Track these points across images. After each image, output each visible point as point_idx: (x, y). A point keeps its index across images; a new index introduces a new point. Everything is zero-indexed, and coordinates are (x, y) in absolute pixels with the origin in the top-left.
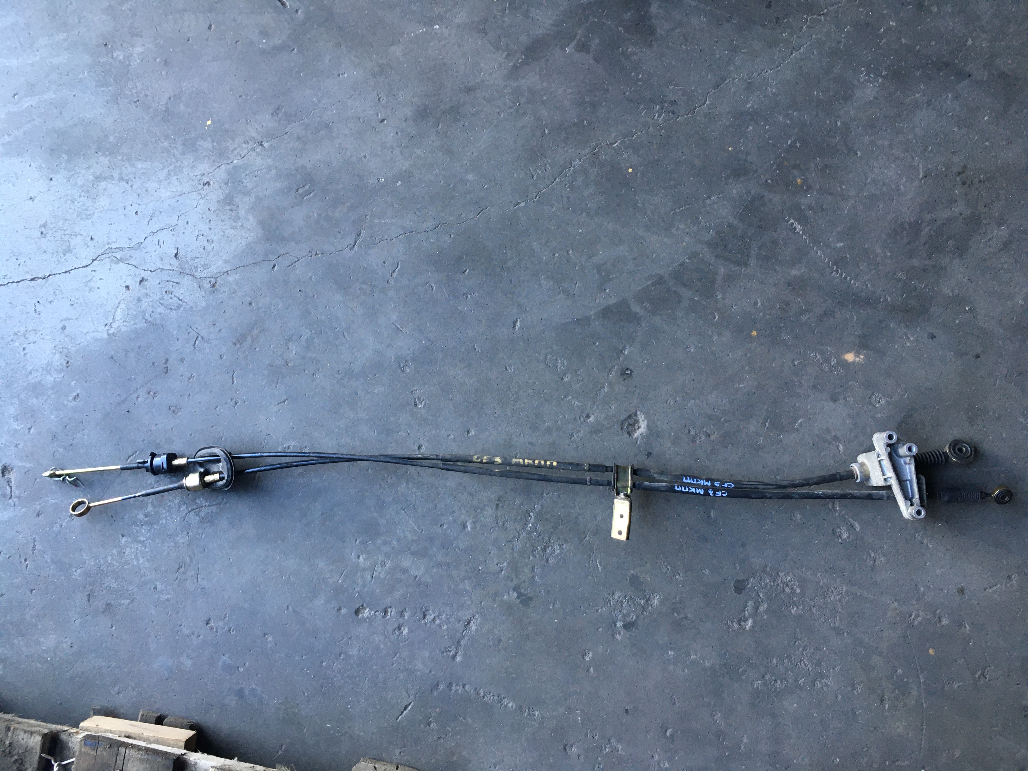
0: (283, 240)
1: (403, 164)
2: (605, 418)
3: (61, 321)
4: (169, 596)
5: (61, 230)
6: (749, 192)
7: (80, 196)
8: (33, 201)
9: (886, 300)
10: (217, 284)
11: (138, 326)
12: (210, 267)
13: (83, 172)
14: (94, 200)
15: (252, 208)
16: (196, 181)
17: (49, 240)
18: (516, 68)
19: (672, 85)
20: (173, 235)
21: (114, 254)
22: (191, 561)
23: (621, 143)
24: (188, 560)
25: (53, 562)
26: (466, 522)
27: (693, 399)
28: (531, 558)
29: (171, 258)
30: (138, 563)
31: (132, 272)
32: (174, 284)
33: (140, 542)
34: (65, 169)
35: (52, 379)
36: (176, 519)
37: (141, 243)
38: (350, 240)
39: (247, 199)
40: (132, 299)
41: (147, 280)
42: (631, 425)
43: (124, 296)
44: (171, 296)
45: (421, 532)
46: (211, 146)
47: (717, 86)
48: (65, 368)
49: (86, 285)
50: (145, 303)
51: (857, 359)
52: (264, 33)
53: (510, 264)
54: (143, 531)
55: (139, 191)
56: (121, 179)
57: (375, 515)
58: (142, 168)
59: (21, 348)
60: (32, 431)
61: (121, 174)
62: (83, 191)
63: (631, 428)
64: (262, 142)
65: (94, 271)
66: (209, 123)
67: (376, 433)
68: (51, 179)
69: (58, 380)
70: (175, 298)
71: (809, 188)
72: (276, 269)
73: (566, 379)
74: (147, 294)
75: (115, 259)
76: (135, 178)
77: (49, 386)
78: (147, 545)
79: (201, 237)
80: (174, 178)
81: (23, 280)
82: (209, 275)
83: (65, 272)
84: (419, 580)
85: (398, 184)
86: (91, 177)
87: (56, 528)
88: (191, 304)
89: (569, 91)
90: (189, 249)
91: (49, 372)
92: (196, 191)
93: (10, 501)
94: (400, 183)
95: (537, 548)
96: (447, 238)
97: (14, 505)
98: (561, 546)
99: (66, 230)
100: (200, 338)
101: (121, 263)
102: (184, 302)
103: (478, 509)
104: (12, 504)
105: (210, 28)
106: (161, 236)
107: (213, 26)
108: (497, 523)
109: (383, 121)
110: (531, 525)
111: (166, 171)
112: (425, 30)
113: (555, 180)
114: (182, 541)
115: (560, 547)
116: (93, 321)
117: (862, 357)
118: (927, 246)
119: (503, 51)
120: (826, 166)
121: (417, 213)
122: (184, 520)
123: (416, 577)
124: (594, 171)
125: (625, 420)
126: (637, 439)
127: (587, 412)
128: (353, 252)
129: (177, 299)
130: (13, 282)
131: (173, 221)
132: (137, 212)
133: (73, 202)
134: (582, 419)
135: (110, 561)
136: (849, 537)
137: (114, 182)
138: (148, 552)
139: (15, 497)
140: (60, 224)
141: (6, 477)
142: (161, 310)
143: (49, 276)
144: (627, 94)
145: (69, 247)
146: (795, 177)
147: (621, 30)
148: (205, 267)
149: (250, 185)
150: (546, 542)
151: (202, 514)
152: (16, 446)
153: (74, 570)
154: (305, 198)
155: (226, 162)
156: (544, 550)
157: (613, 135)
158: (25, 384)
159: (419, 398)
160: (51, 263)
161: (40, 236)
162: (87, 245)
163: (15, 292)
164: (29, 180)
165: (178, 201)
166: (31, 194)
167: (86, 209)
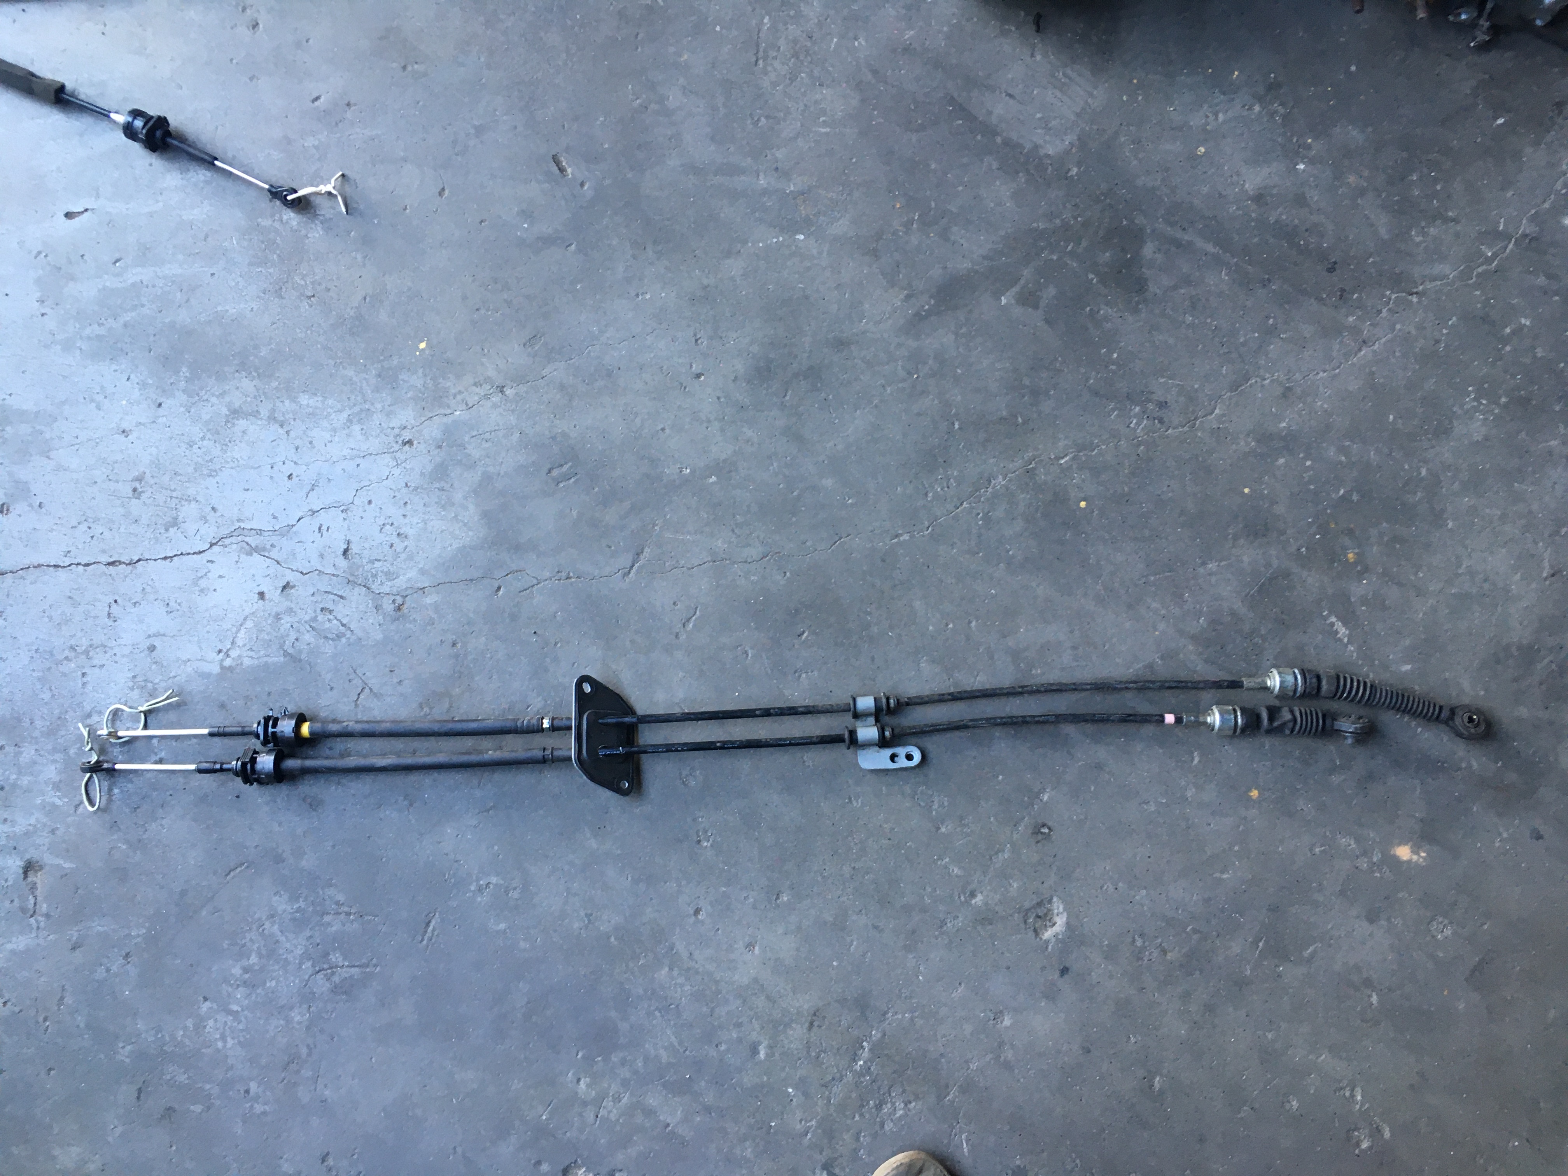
0: (517, 548)
1: (721, 450)
2: (1000, 900)
3: (149, 636)
4: (267, 1108)
5: (166, 489)
6: (1268, 565)
7: (203, 439)
8: (126, 437)
9: (1470, 766)
10: (405, 606)
11: (270, 660)
12: (398, 577)
13: (214, 400)
14: (224, 447)
15: (475, 491)
16: (391, 438)
17: (145, 504)
18: (919, 318)
19: (1163, 377)
20: (345, 519)
21: (247, 539)
22: (309, 1054)
23: (1073, 459)
24: (304, 1051)
25: (88, 1026)
26: (760, 1043)
27: (1145, 888)
28: (857, 1118)
29: (336, 557)
30: (225, 1046)
31: (271, 571)
32: (336, 598)
33: (230, 1012)
34: (183, 391)
36: (293, 982)
37: (293, 526)
38: (624, 560)
39: (468, 475)
40: (267, 615)
41: (294, 586)
42: (1038, 917)
43: (255, 608)
44: (331, 617)
45: (684, 1052)
46: (422, 382)
47: (1235, 387)
49: (195, 583)
50: (286, 621)
51: (1415, 858)
52: (527, 214)
53: (875, 629)
54: (239, 996)
55: (298, 442)
56: (272, 418)
57: (613, 1014)
58: (308, 406)
59: (80, 673)
61: (273, 411)
62: (209, 430)
63: (1039, 923)
64: (503, 387)
65: (212, 562)
66: (423, 345)
67: (630, 879)
68: (160, 405)
70: (335, 622)
71: (1366, 569)
72: (501, 593)
73: (943, 830)
74: (291, 609)
75: (247, 547)
76: (295, 420)
78: (243, 1019)
79: (388, 527)
80: (356, 428)
81: (94, 563)
82: (395, 591)
83: (165, 558)
84: (673, 1132)
85: (711, 480)
86: (225, 411)
87: (101, 973)
88: (360, 634)
89: (998, 366)
90: (367, 545)
92: (389, 453)
93: (32, 920)
94: (714, 479)
95: (868, 1103)
96: (779, 577)
97: (38, 928)
98: (907, 1103)
99: (174, 490)
100: (367, 690)
101: (255, 554)
102: (349, 628)
103: (780, 1025)
104: (35, 925)
105: (441, 192)
106: (323, 518)
107: (447, 192)
108: (808, 1052)
109: (698, 376)
110: (861, 1063)
111: (345, 415)
112: (781, 239)
113: (962, 504)
114: (298, 1018)
115: (906, 1105)
116: (199, 642)
117: (1423, 854)
118: (1544, 687)
119: (903, 288)
120: (1396, 539)
121: (736, 531)
122: (305, 986)
123: (668, 1125)
124: (1023, 497)
125: (1033, 907)
126: (1047, 942)
127: (970, 888)
128: (627, 580)
129: (339, 624)
130: (78, 564)
131: (347, 496)
132: (291, 475)
133: (191, 446)
134: (962, 898)
135: (179, 1039)
136: (1370, 1148)
137: (260, 422)
138: (242, 1031)
139: (40, 915)
140: (166, 478)
141: (29, 879)
142: (308, 637)
143: (139, 560)
144: (1092, 381)
145: (176, 519)
146: (1345, 549)
147: (1092, 279)
148: (390, 576)
149: (476, 453)
150: (884, 1094)
151: (336, 979)
152: (53, 831)
153: (121, 1045)
154: (561, 485)
155: (442, 411)
156: (879, 1107)
157: (1061, 444)
159: (705, 832)
160: (143, 541)
161: (130, 494)
162: (204, 519)
163: (80, 580)
164: (124, 402)
165: (358, 465)
166: (125, 425)
167: (211, 461)
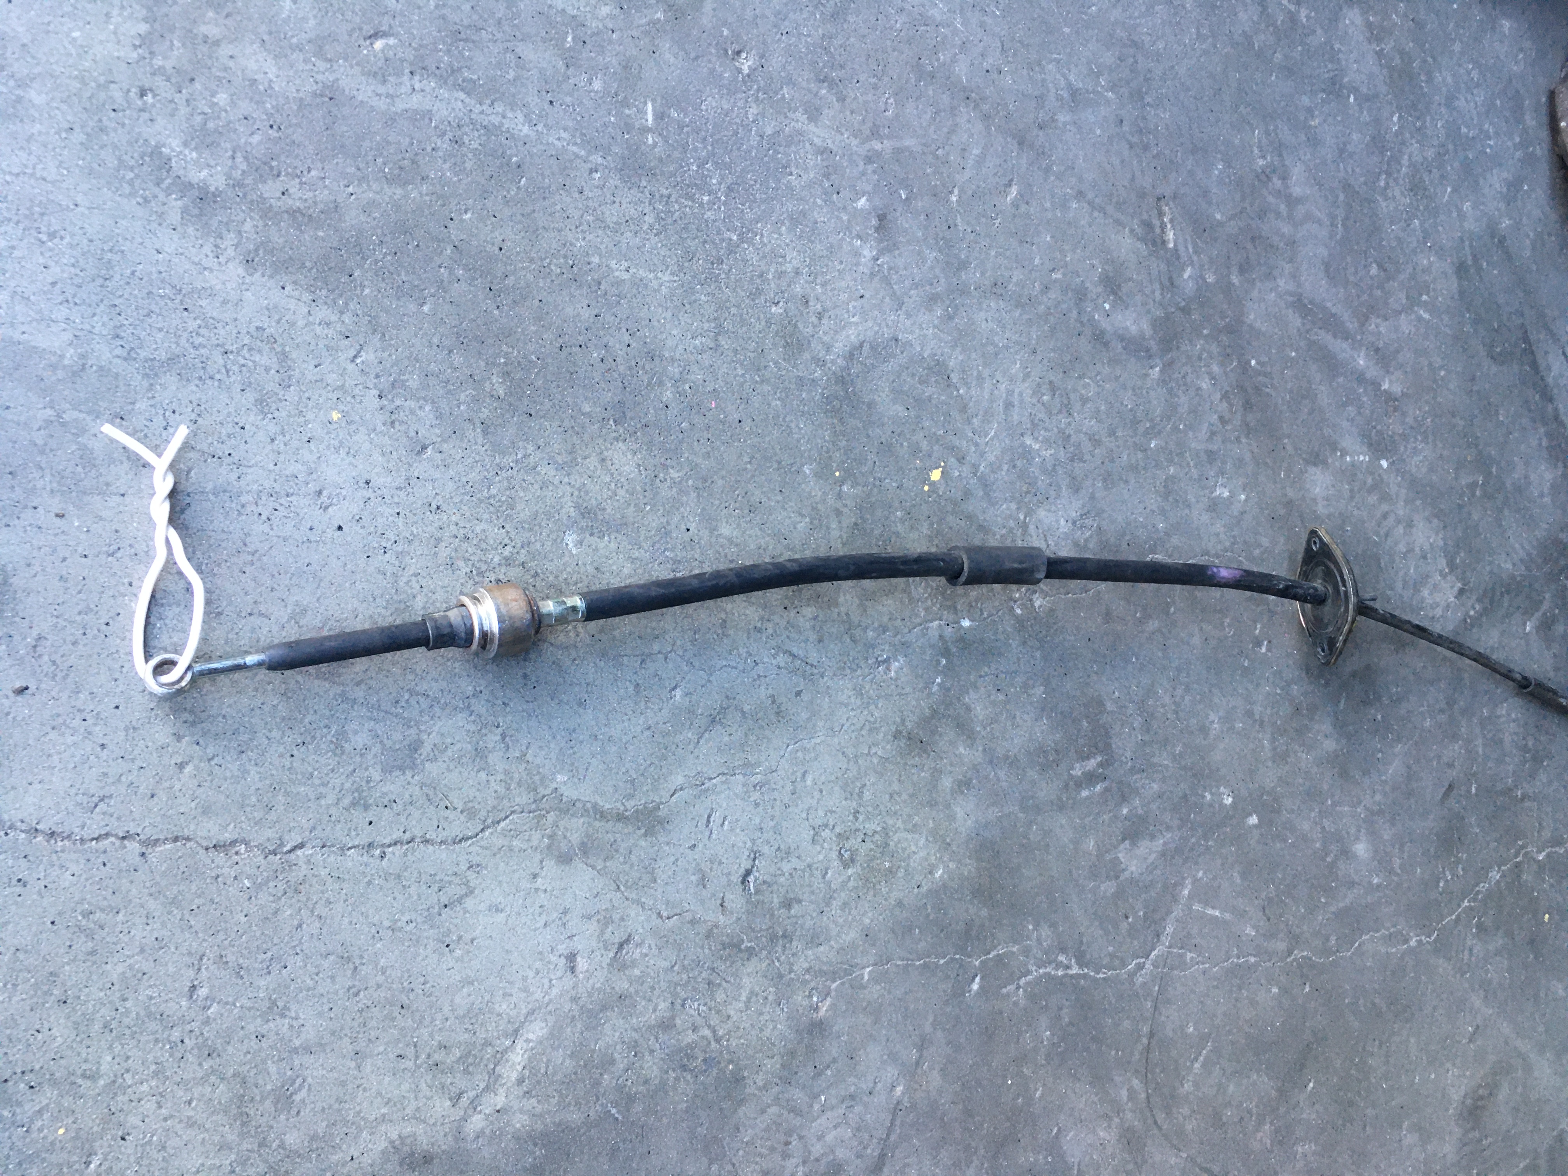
0: (1013, 903)
1: (1268, 774)
11: (567, 1117)
20: (757, 805)
21: (564, 823)
23: (1548, 855)
29: (730, 885)
31: (603, 906)
37: (660, 804)
41: (640, 945)
43: (553, 993)
52: (1111, 286)
65: (479, 868)
66: (936, 474)
68: (423, 449)
70: (707, 1032)
72: (975, 986)
74: (627, 997)
75: (563, 844)
79: (826, 832)
88: (743, 1061)
90: (786, 867)
94: (1252, 817)
96: (1298, 991)
102: (728, 1047)
107: (1015, 191)
112: (1367, 459)
113: (1465, 901)
121: (1267, 910)
128: (1139, 979)
129: (712, 1036)
130: (126, 837)
131: (768, 755)
132: (676, 688)
143: (301, 846)
145: (416, 747)
154: (1084, 793)
160: (319, 797)
162: (480, 759)
165: (798, 694)
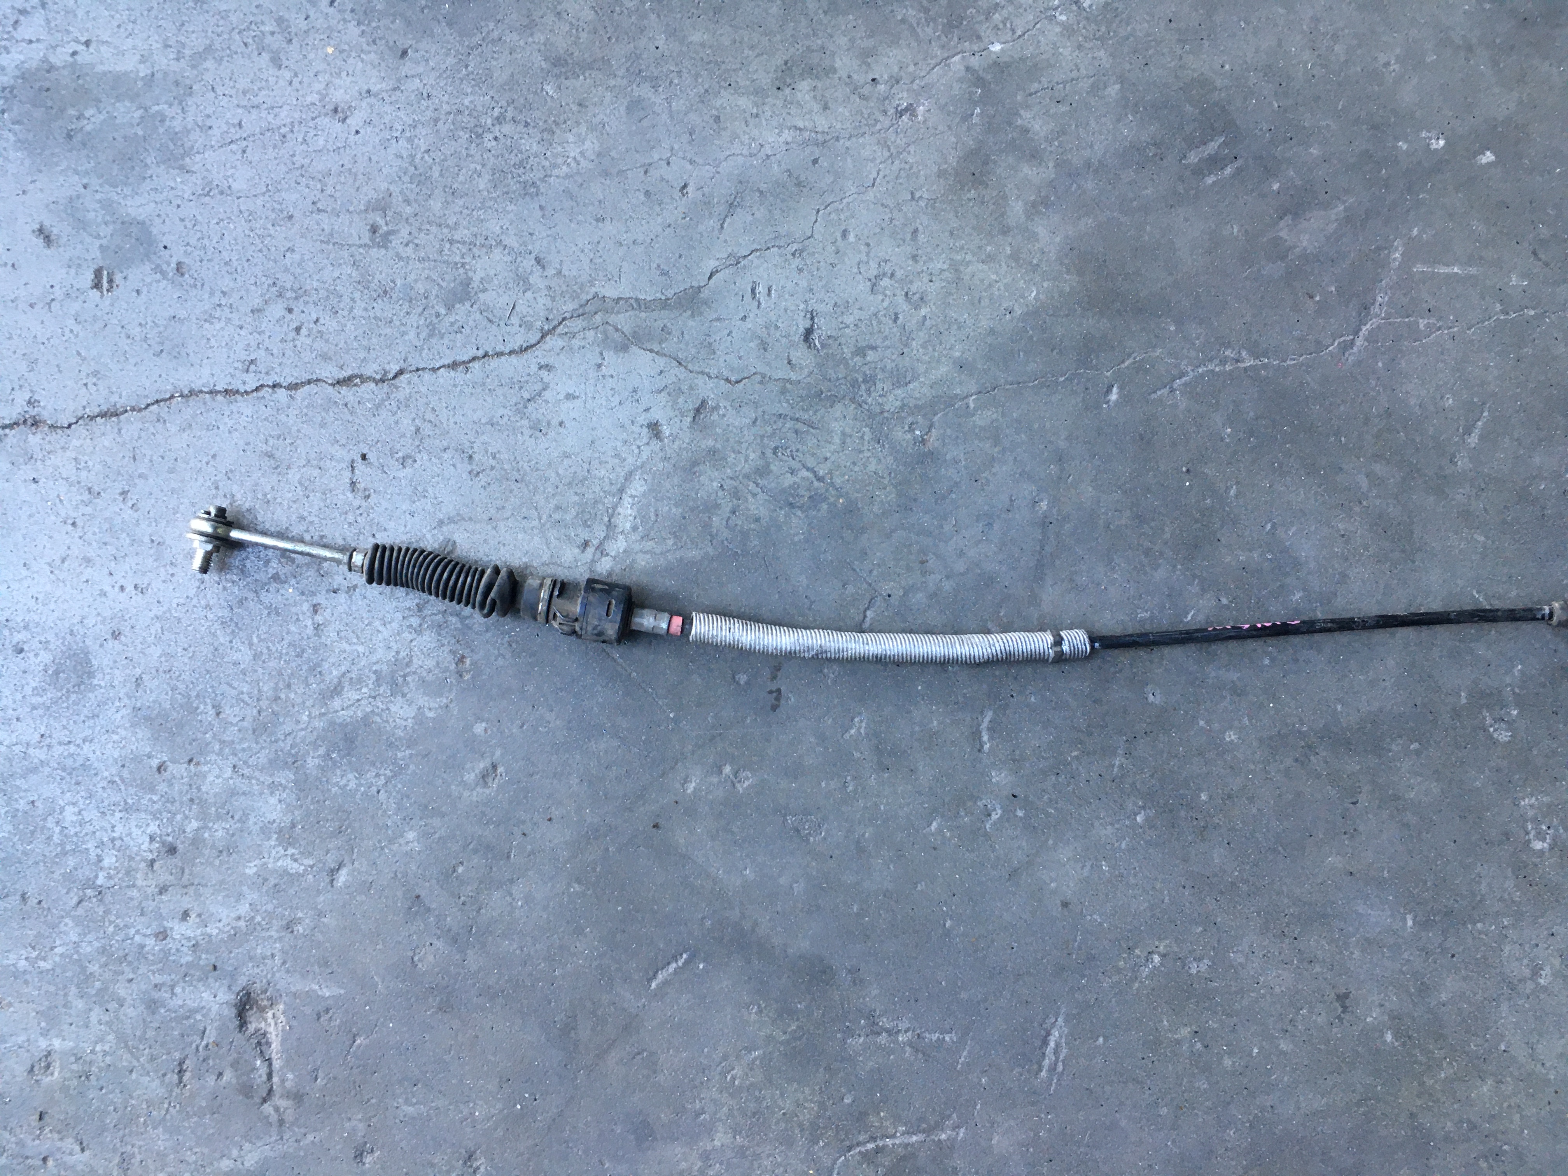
3: (441, 523)
5: (440, 225)
7: (499, 120)
8: (344, 120)
12: (915, 378)
13: (512, 38)
14: (546, 135)
15: (1045, 202)
16: (874, 103)
17: (398, 255)
20: (800, 270)
21: (612, 319)
29: (792, 345)
32: (799, 426)
34: (450, 24)
35: (411, 712)
37: (699, 288)
39: (1027, 170)
40: (668, 467)
41: (716, 408)
43: (644, 456)
44: (795, 465)
48: (452, 680)
49: (522, 412)
55: (694, 119)
56: (635, 73)
58: (703, 44)
59: (306, 607)
60: (342, 877)
61: (634, 58)
62: (510, 102)
65: (548, 367)
68: (404, 53)
69: (431, 714)
72: (1114, 396)
75: (616, 336)
76: (680, 73)
77: (400, 733)
80: (805, 86)
81: (309, 382)
82: (911, 406)
83: (454, 365)
86: (539, 61)
88: (854, 494)
90: (849, 320)
91: (396, 688)
92: (872, 134)
93: (267, 1108)
94: (1488, 157)
97: (281, 1122)
99: (456, 227)
100: (878, 603)
101: (634, 349)
104: (274, 1117)
106: (758, 269)
111: (777, 61)
116: (543, 528)
121: (1541, 255)
129: (810, 476)
130: (275, 386)
131: (797, 225)
133: (479, 136)
137: (612, 82)
139: (281, 1096)
140: (436, 205)
141: (252, 1027)
143: (401, 372)
145: (467, 283)
148: (898, 377)
149: (1040, 129)
152: (289, 927)
155: (967, 44)
158: (319, 724)
159: (1537, 823)
160: (403, 334)
161: (366, 239)
162: (523, 282)
163: (283, 417)
164: (330, 50)
166: (338, 96)
167: (521, 164)
